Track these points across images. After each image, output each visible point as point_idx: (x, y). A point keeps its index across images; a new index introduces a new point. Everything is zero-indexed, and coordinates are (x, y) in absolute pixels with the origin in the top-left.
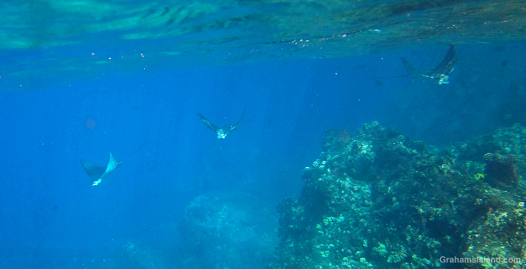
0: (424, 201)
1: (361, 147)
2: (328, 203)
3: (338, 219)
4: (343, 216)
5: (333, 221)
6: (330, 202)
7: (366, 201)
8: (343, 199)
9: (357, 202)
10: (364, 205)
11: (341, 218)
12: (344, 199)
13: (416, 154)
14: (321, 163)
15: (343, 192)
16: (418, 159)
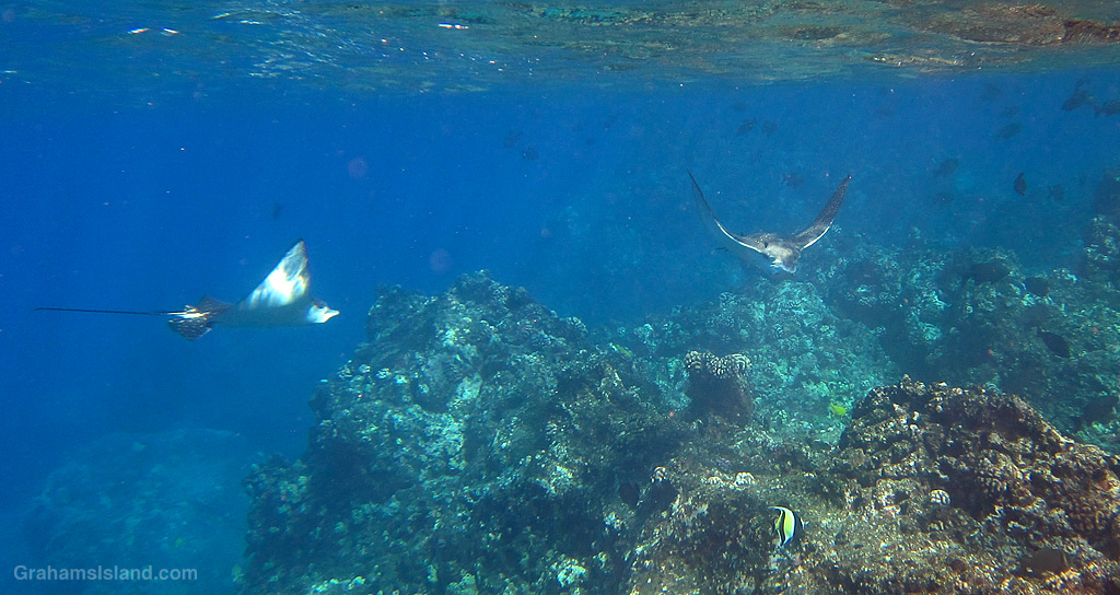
0: (559, 468)
1: (444, 334)
2: (364, 471)
3: (385, 510)
4: (398, 499)
5: (374, 514)
6: (368, 469)
7: (453, 462)
8: (398, 459)
9: (432, 463)
10: (448, 471)
11: (393, 504)
12: (402, 458)
13: (563, 349)
14: (357, 368)
15: (399, 441)
16: (566, 359)
